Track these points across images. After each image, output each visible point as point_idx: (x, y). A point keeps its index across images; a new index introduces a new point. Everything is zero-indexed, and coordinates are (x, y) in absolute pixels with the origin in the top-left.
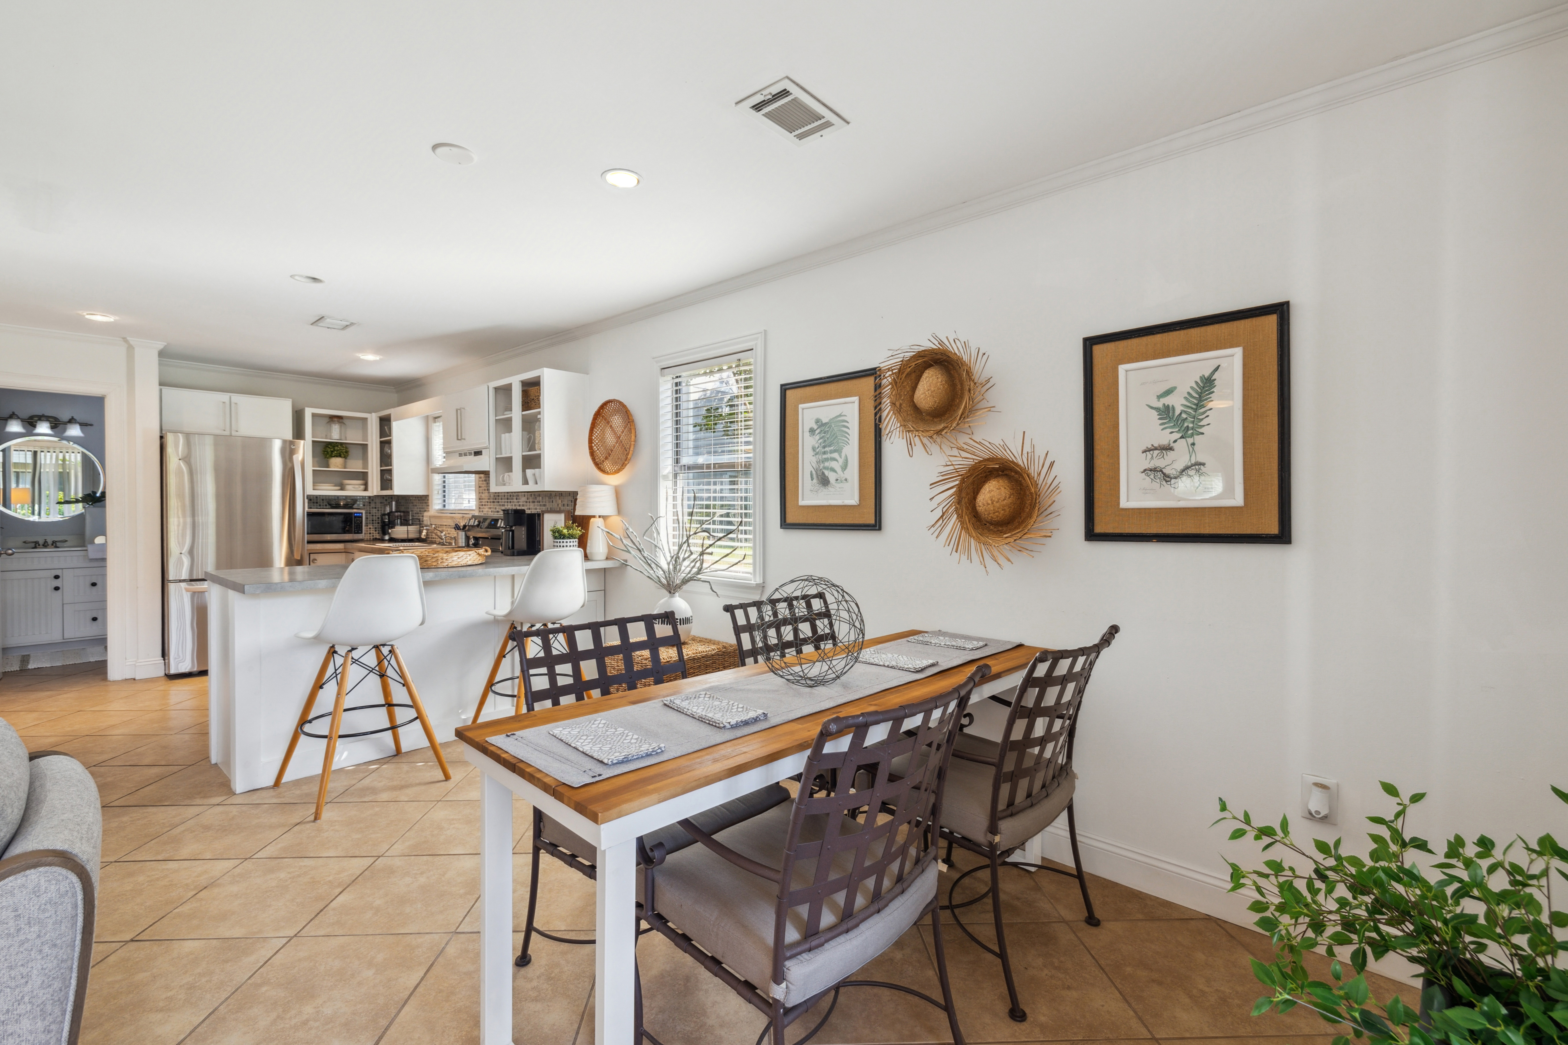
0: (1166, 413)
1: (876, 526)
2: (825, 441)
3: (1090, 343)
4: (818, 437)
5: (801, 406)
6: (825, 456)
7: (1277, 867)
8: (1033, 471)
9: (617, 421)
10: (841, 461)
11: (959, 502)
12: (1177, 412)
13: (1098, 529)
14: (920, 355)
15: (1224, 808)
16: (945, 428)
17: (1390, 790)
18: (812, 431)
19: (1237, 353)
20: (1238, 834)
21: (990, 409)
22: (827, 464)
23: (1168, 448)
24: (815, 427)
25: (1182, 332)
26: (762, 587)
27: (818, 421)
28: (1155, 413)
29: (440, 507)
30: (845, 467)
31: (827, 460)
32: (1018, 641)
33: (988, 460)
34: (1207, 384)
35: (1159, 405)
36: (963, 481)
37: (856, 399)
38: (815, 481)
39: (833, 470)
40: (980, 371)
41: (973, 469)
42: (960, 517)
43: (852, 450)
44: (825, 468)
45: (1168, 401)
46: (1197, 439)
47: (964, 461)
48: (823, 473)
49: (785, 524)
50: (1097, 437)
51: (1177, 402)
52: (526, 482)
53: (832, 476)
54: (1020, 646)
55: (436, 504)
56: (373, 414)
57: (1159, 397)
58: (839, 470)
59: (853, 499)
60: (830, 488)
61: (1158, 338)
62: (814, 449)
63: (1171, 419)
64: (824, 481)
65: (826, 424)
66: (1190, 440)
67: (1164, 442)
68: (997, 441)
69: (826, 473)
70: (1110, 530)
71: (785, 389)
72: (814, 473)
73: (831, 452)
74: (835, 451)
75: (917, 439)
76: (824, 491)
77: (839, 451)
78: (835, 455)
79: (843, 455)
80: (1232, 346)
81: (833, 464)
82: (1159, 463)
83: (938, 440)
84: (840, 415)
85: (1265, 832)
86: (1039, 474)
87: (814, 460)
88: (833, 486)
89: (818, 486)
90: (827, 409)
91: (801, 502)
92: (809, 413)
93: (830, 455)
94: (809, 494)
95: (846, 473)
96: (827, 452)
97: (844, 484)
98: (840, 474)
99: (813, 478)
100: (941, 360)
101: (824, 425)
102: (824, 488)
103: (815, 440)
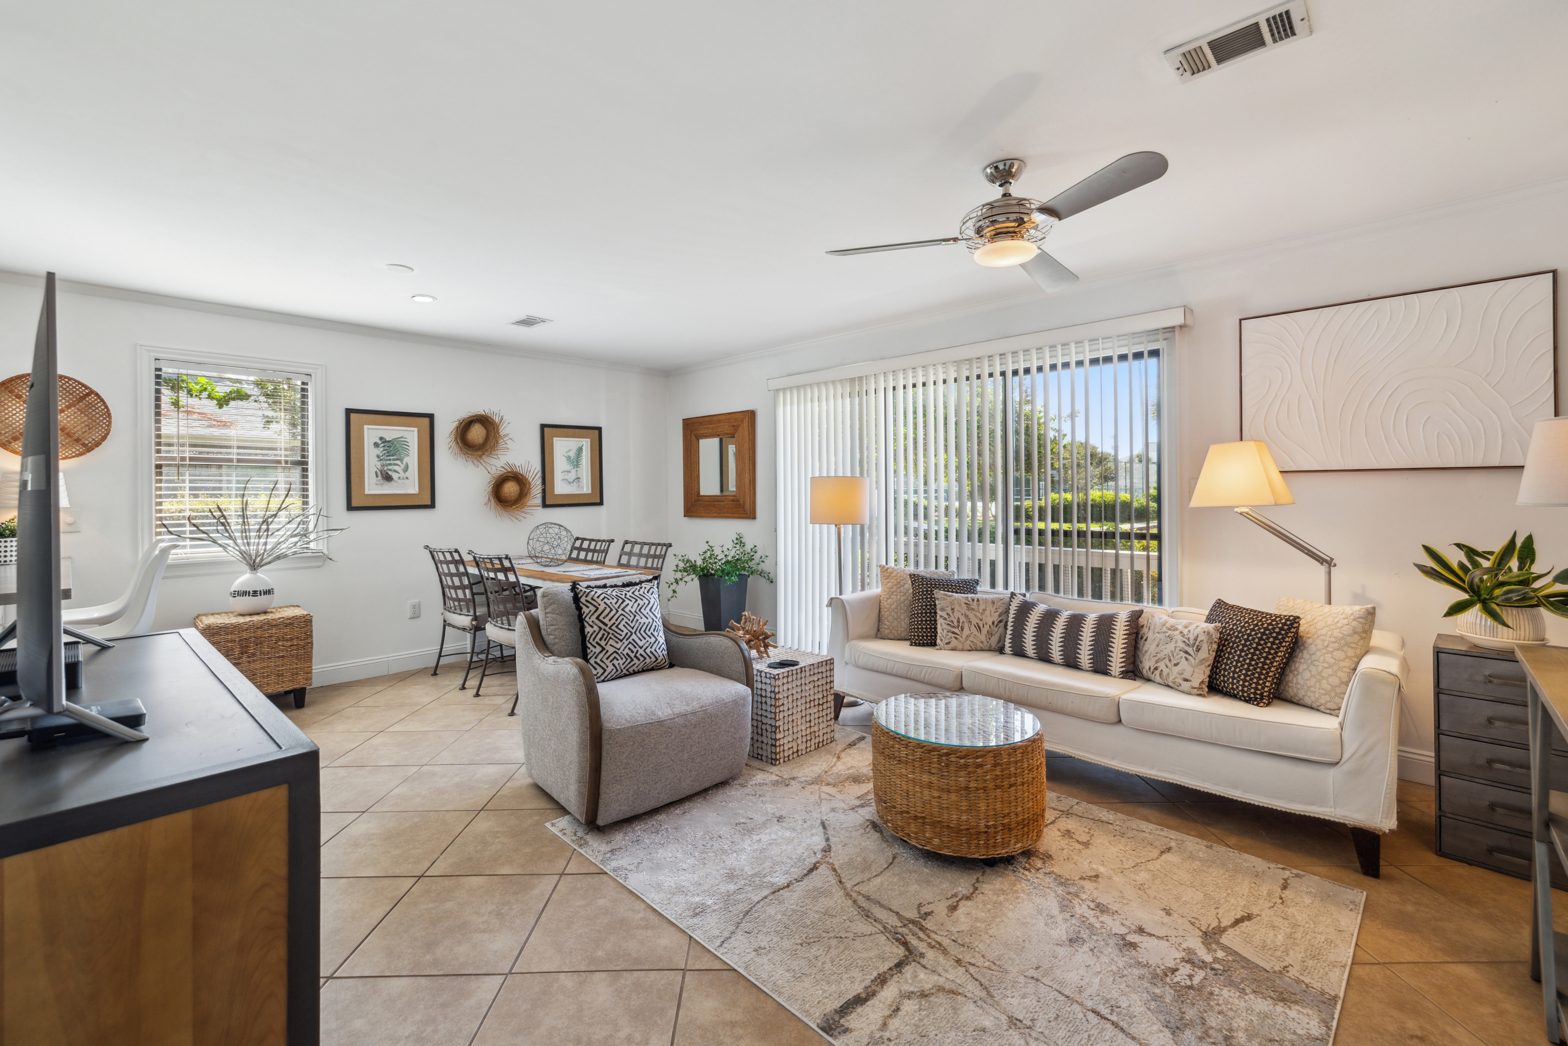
0: (569, 458)
1: (431, 506)
2: (388, 452)
4: (381, 449)
5: (364, 426)
6: (388, 462)
8: (530, 479)
10: (403, 466)
11: (493, 493)
12: (572, 459)
13: (547, 503)
14: (473, 417)
16: (482, 455)
18: (376, 445)
19: (589, 441)
21: (508, 448)
22: (390, 467)
23: (569, 472)
24: (380, 442)
25: (573, 430)
27: (381, 439)
30: (406, 469)
31: (390, 464)
33: (509, 472)
35: (567, 455)
36: (495, 482)
37: (413, 429)
38: (380, 477)
39: (395, 471)
40: (503, 431)
41: (500, 476)
42: (494, 499)
43: (412, 459)
44: (390, 470)
46: (578, 469)
47: (494, 473)
48: (387, 473)
49: (350, 508)
50: (546, 465)
51: (572, 455)
53: (395, 476)
57: (566, 452)
58: (401, 471)
59: (412, 490)
60: (393, 483)
61: (577, 430)
62: (378, 456)
63: (570, 461)
64: (388, 478)
65: (389, 441)
69: (390, 473)
70: (551, 503)
71: (349, 412)
72: (379, 472)
73: (394, 460)
74: (397, 459)
75: (468, 459)
76: (388, 485)
77: (401, 460)
78: (398, 462)
79: (404, 462)
81: (396, 468)
82: (566, 477)
83: (478, 460)
84: (402, 437)
86: (533, 480)
87: (379, 464)
88: (396, 482)
89: (382, 482)
90: (391, 432)
91: (367, 492)
92: (371, 433)
93: (392, 462)
94: (372, 486)
95: (408, 474)
96: (390, 460)
97: (406, 481)
98: (402, 474)
99: (377, 476)
100: (484, 421)
101: (386, 441)
102: (387, 483)
103: (379, 451)
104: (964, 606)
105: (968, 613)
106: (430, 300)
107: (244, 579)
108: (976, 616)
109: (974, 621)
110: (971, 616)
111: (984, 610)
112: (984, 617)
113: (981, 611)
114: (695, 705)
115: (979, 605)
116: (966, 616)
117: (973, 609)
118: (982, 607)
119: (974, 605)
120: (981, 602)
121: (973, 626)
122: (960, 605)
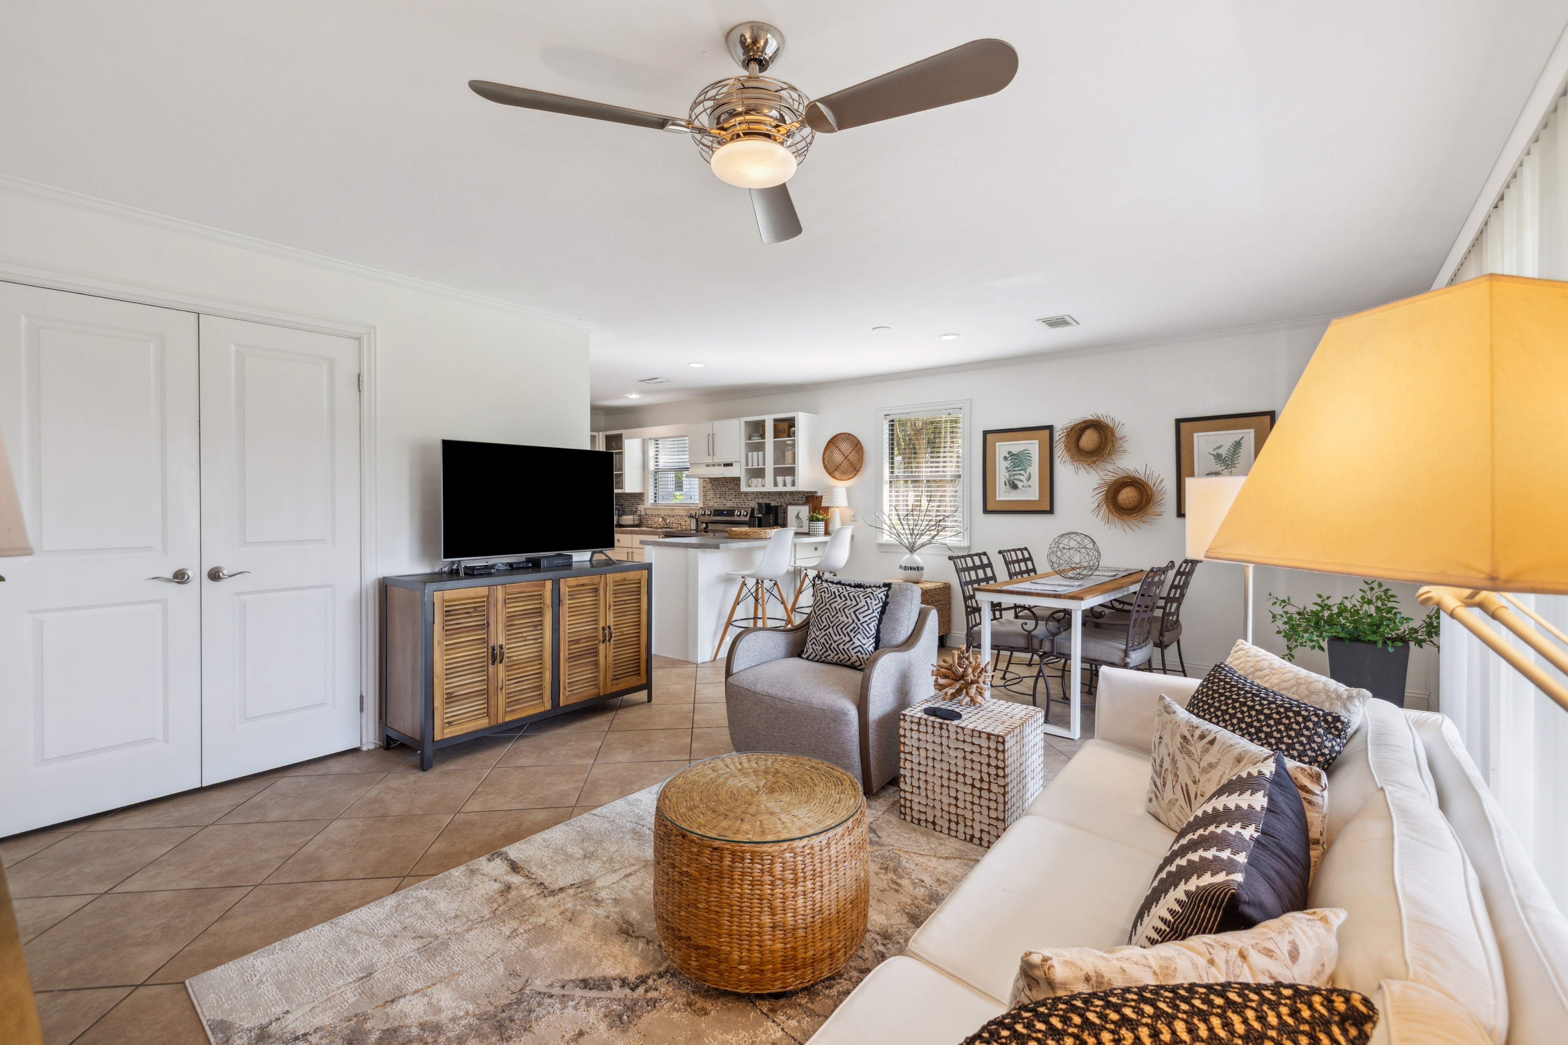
0: (1218, 457)
1: (1051, 511)
2: (1015, 464)
3: (1179, 422)
4: (1010, 462)
5: (997, 444)
6: (1015, 473)
7: (1286, 613)
8: (1151, 484)
9: (845, 446)
10: (1026, 476)
11: (1107, 499)
12: (1223, 457)
13: (1183, 512)
14: (1084, 422)
15: (1270, 595)
16: (1097, 460)
17: (1320, 596)
18: (1005, 458)
19: (1252, 431)
20: (1275, 603)
21: (1125, 451)
22: (1016, 477)
24: (1008, 456)
25: (1226, 420)
26: (969, 548)
27: (1009, 453)
28: (1212, 457)
29: (652, 501)
30: (1029, 479)
31: (1016, 474)
32: (1141, 568)
33: (1125, 477)
34: (1238, 444)
35: (1215, 453)
36: (1109, 488)
37: (1037, 441)
38: (1008, 486)
39: (1020, 480)
40: (1119, 433)
41: (1115, 482)
42: (1108, 506)
43: (1034, 469)
44: (1016, 479)
45: (1220, 451)
46: (1233, 469)
47: (1110, 478)
48: (1014, 482)
49: (986, 511)
50: (1182, 468)
51: (1223, 452)
52: (776, 485)
53: (1019, 484)
54: (1142, 570)
55: (650, 500)
56: (600, 433)
57: (1214, 450)
58: (1025, 480)
59: (1035, 496)
60: (1018, 491)
62: (1007, 468)
63: (1220, 460)
64: (1014, 487)
65: (1015, 455)
66: (1230, 470)
67: (1217, 471)
68: (1131, 468)
69: (1016, 482)
71: (986, 433)
72: (1007, 481)
73: (1019, 470)
74: (1022, 470)
75: (1081, 465)
76: (1014, 492)
77: (1025, 470)
78: (1022, 472)
79: (1028, 472)
80: (1249, 428)
81: (1021, 477)
83: (1094, 467)
84: (1026, 450)
85: (1284, 601)
86: (1154, 485)
87: (1007, 475)
88: (1020, 489)
89: (1009, 490)
90: (1016, 446)
91: (998, 499)
92: (1003, 448)
93: (1017, 472)
94: (1003, 494)
95: (1030, 482)
96: (1016, 471)
97: (1029, 489)
98: (1026, 483)
99: (1006, 485)
100: (1097, 425)
101: (1013, 455)
102: (1014, 491)
103: (1007, 464)
104: (1178, 739)
105: (1179, 756)
106: (954, 337)
107: (906, 558)
108: (1189, 768)
109: (1185, 778)
110: (1181, 764)
111: (1211, 766)
112: (1203, 778)
113: (1203, 764)
114: (787, 695)
115: (1206, 751)
116: (1174, 761)
117: (1189, 753)
118: (1209, 758)
119: (1197, 747)
120: (1216, 746)
121: (1178, 787)
122: (1173, 734)
